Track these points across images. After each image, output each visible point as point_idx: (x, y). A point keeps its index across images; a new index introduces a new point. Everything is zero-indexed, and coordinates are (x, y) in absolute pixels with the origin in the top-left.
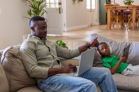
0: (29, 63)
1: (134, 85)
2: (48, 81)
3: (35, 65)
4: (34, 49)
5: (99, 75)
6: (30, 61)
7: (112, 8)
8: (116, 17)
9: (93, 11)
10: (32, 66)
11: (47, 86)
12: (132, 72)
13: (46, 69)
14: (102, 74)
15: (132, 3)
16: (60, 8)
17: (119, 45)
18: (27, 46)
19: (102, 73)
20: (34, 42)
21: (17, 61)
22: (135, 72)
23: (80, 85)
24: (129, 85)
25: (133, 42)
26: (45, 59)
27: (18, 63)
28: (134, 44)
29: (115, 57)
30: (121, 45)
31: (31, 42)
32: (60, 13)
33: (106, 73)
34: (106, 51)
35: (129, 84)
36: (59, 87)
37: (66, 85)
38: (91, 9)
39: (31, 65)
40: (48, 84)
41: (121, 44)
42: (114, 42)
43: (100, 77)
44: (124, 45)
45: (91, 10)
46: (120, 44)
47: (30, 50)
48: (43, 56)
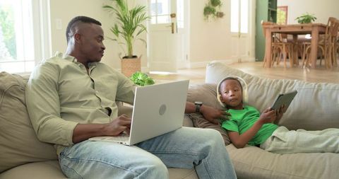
0: (37, 108)
1: (282, 175)
2: (72, 152)
3: (48, 114)
4: (56, 80)
5: (193, 145)
6: (41, 105)
7: (274, 28)
8: (281, 45)
9: (243, 37)
10: (42, 117)
11: (69, 164)
12: (284, 144)
13: (70, 125)
14: (200, 143)
15: (312, 21)
16: (173, 24)
17: (263, 86)
18: (39, 74)
19: (201, 141)
20: (58, 66)
21: (11, 105)
22: (290, 144)
23: (127, 167)
24: (273, 174)
25: (295, 81)
26: (78, 103)
27: (12, 109)
28: (297, 84)
29: (251, 109)
30: (269, 88)
31: (51, 64)
32: (173, 32)
33: (210, 143)
34: (234, 95)
35: (272, 171)
36: (88, 169)
37: (99, 163)
38: (239, 32)
39: (41, 115)
40: (72, 160)
41: (270, 84)
42: (254, 79)
43: (197, 150)
44: (274, 87)
45: (239, 35)
46: (267, 85)
47: (44, 82)
48: (74, 96)
